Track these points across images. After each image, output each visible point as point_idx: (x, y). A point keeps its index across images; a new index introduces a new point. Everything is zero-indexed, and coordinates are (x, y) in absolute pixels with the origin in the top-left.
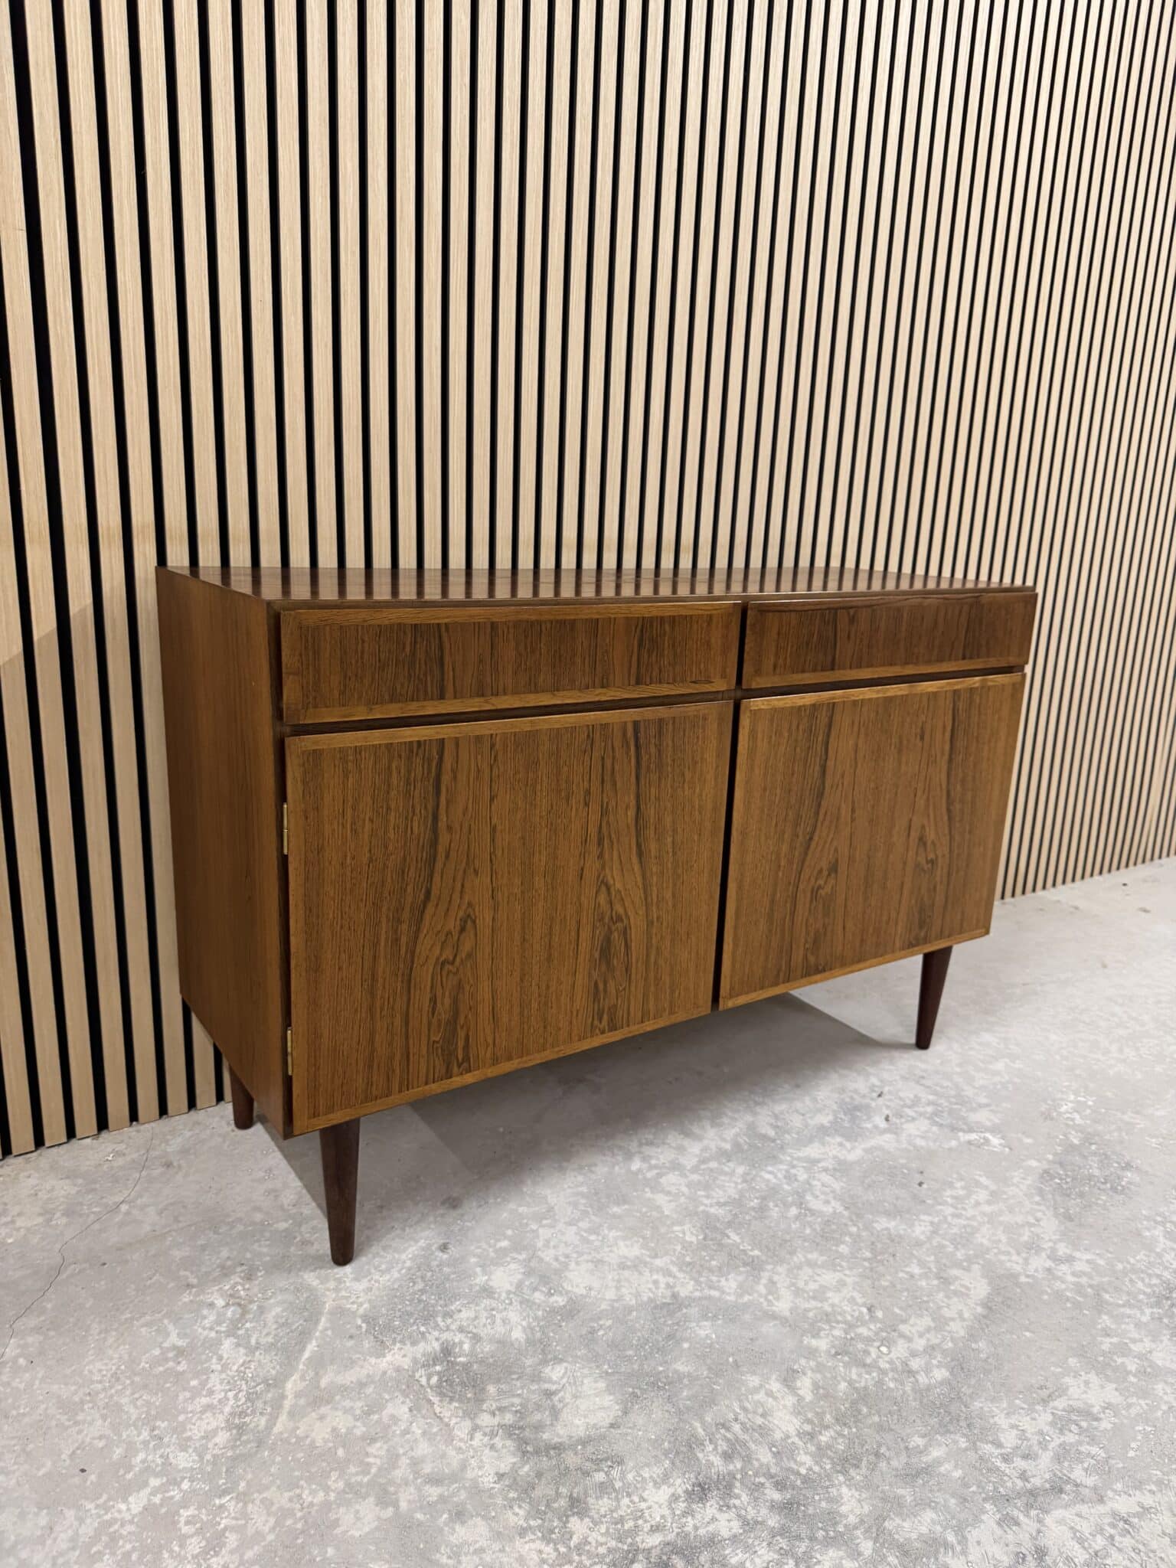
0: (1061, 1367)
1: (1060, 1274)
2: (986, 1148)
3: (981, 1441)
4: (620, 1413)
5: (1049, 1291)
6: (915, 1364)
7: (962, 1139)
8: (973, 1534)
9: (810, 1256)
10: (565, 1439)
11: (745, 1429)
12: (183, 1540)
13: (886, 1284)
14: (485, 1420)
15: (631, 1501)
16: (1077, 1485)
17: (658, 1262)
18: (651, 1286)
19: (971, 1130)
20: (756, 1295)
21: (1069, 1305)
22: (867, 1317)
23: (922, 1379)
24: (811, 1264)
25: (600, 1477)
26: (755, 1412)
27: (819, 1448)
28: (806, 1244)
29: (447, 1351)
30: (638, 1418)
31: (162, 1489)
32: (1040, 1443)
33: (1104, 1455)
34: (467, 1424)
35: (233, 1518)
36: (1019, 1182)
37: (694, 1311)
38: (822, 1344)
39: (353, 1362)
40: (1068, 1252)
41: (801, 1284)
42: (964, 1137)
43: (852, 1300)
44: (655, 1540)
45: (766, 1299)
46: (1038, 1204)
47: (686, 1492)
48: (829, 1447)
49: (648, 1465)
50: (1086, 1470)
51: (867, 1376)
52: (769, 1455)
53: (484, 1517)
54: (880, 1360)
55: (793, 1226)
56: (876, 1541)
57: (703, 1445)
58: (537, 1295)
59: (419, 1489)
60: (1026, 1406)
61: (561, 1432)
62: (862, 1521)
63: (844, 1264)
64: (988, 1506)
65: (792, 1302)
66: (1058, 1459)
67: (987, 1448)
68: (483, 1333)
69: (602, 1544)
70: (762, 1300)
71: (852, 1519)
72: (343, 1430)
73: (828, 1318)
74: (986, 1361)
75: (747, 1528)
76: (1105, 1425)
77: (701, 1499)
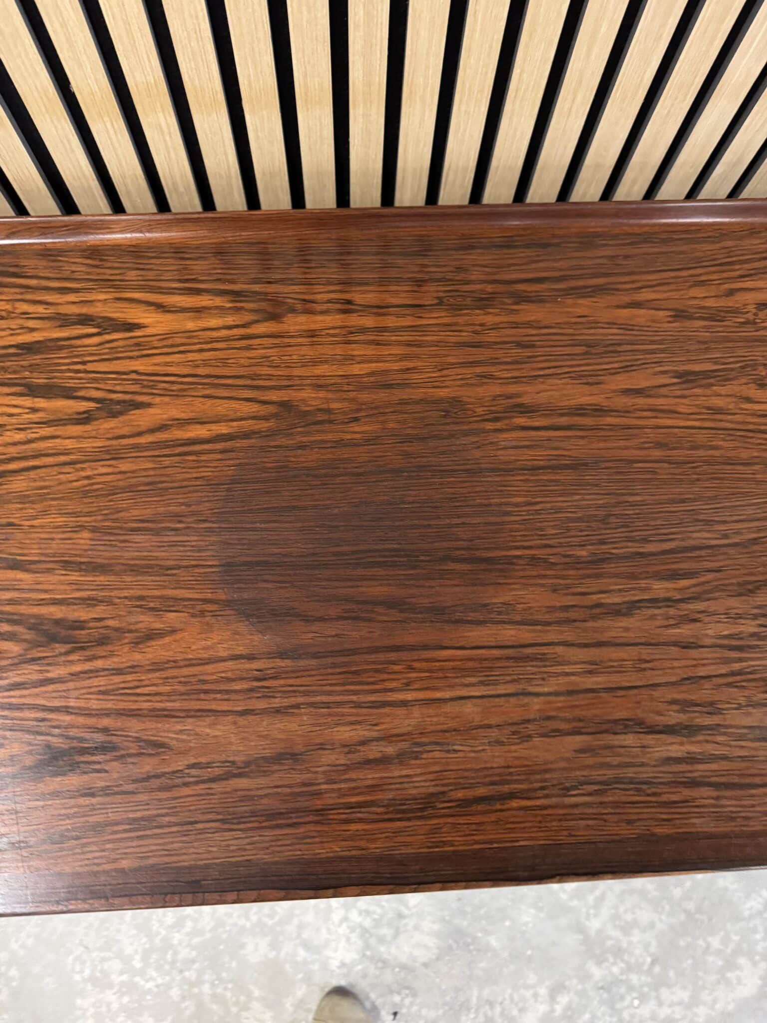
4: (434, 957)
22: (645, 967)
38: (597, 973)
41: (622, 909)
43: (647, 946)
70: (584, 910)
73: (618, 952)
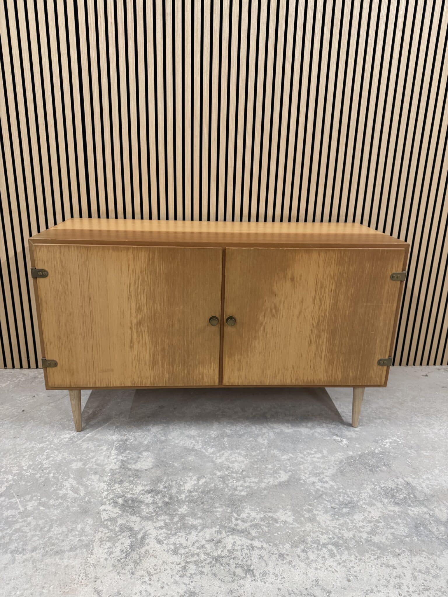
0: (283, 506)
1: (316, 484)
2: (339, 443)
3: (235, 512)
5: (306, 487)
6: (238, 488)
7: (333, 438)
8: (207, 530)
9: (242, 452)
10: (132, 468)
11: (176, 483)
12: (44, 455)
13: (255, 466)
14: (120, 457)
15: (133, 487)
16: (249, 533)
17: (198, 438)
18: (190, 443)
19: (339, 437)
20: (215, 455)
21: (308, 493)
23: (237, 493)
24: (239, 454)
25: (132, 479)
26: (183, 481)
27: (189, 495)
28: (244, 448)
29: (126, 440)
30: (153, 471)
31: (47, 445)
32: (252, 520)
33: (267, 531)
34: (115, 456)
35: (55, 455)
36: (337, 456)
37: (194, 453)
39: (105, 435)
40: (328, 480)
42: (335, 437)
44: (129, 496)
45: (217, 458)
46: (336, 464)
47: (147, 490)
48: (193, 496)
49: (145, 481)
50: (257, 532)
51: (222, 486)
52: (175, 491)
53: (100, 476)
54: (230, 484)
55: (246, 443)
56: (179, 519)
57: (162, 482)
58: (160, 436)
59: (93, 465)
60: (259, 511)
61: (134, 466)
62: (182, 514)
63: (249, 457)
64: (218, 527)
65: (223, 461)
66: (251, 526)
67: (235, 515)
68: (138, 439)
69: (117, 491)
71: (179, 513)
72: (90, 447)
74: (262, 496)
75: (153, 503)
76: (278, 525)
77: (149, 493)
